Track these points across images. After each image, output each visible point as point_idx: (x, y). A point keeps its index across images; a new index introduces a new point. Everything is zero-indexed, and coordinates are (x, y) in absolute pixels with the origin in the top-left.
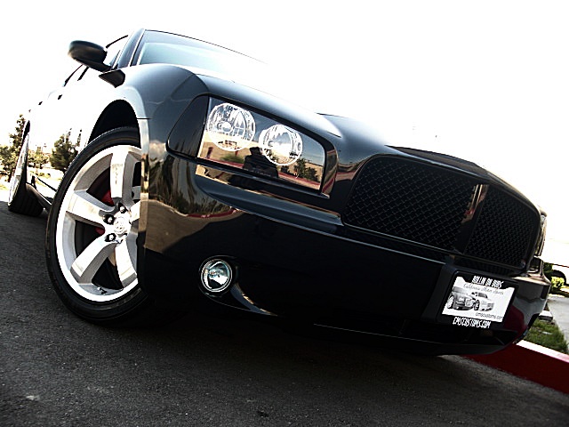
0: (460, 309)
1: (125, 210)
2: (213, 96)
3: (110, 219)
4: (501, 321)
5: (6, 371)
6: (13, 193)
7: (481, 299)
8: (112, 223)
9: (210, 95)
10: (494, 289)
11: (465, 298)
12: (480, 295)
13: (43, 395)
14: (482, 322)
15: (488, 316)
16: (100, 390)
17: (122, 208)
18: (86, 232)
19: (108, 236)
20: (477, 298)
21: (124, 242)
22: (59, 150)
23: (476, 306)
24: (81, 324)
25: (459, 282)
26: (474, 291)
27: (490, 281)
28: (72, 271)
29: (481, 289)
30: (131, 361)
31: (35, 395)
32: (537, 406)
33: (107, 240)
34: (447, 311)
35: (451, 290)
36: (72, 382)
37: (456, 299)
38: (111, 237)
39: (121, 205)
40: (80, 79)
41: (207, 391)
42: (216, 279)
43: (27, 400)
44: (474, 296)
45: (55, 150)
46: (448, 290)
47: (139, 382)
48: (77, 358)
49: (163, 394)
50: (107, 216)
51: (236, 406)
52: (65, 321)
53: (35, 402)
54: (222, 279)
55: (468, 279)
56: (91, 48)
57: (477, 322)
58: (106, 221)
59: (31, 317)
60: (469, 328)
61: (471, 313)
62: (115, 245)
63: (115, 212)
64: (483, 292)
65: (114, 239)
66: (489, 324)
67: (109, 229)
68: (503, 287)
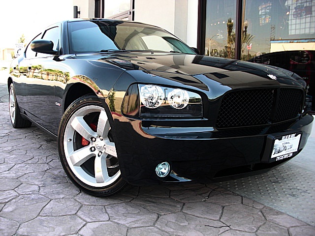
0: (278, 153)
4: (296, 150)
7: (287, 145)
9: (137, 83)
10: (292, 138)
11: (280, 147)
14: (289, 154)
15: (291, 151)
23: (285, 149)
25: (277, 142)
29: (286, 141)
34: (273, 156)
35: (273, 147)
37: (276, 149)
44: (284, 145)
57: (286, 156)
61: (283, 153)
66: (292, 154)
68: (296, 136)
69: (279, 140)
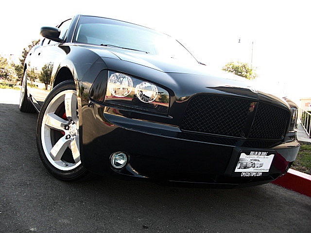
0: (245, 168)
1: (74, 123)
2: (110, 70)
3: (67, 128)
4: (268, 171)
5: (20, 216)
6: (21, 101)
7: (256, 162)
8: (68, 129)
9: (108, 70)
10: (263, 157)
11: (247, 163)
12: (255, 160)
13: (38, 227)
14: (257, 173)
15: (260, 170)
16: (66, 221)
17: (72, 122)
18: (56, 135)
19: (67, 136)
20: (254, 162)
21: (75, 139)
22: (44, 72)
23: (253, 166)
24: (57, 182)
25: (243, 156)
26: (252, 159)
27: (260, 153)
28: (51, 154)
29: (255, 157)
30: (82, 202)
31: (34, 228)
32: (294, 207)
33: (67, 138)
34: (237, 170)
35: (239, 160)
36: (52, 218)
37: (242, 164)
38: (68, 137)
39: (71, 120)
40: (49, 43)
41: (118, 216)
42: (119, 162)
43: (31, 231)
44: (252, 161)
45: (42, 72)
46: (237, 160)
47: (85, 214)
48: (55, 204)
49: (97, 220)
50: (65, 126)
51: (133, 224)
52: (49, 181)
53: (34, 232)
54: (122, 162)
55: (248, 154)
56: (51, 31)
57: (254, 174)
58: (65, 129)
59: (32, 181)
60: (250, 177)
61: (251, 170)
62: (70, 141)
63: (69, 124)
64: (257, 159)
65: (70, 138)
66: (261, 174)
67: (67, 133)
68: (268, 155)
69: (247, 154)
